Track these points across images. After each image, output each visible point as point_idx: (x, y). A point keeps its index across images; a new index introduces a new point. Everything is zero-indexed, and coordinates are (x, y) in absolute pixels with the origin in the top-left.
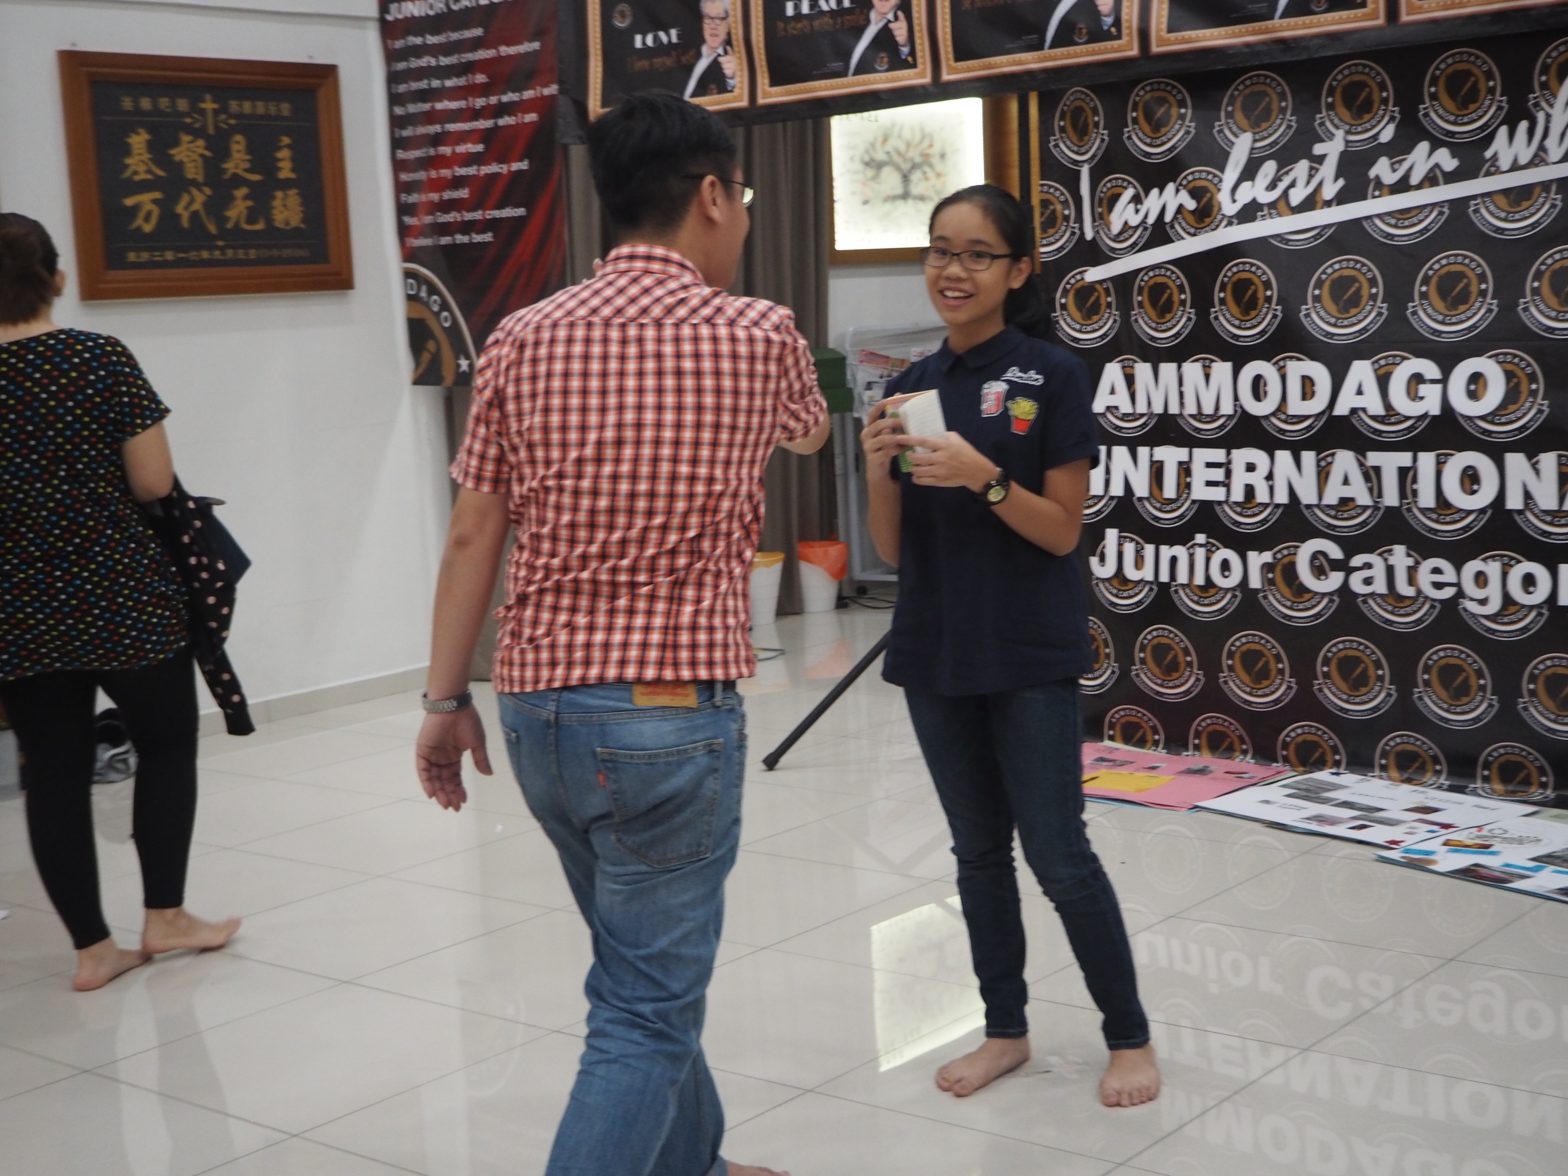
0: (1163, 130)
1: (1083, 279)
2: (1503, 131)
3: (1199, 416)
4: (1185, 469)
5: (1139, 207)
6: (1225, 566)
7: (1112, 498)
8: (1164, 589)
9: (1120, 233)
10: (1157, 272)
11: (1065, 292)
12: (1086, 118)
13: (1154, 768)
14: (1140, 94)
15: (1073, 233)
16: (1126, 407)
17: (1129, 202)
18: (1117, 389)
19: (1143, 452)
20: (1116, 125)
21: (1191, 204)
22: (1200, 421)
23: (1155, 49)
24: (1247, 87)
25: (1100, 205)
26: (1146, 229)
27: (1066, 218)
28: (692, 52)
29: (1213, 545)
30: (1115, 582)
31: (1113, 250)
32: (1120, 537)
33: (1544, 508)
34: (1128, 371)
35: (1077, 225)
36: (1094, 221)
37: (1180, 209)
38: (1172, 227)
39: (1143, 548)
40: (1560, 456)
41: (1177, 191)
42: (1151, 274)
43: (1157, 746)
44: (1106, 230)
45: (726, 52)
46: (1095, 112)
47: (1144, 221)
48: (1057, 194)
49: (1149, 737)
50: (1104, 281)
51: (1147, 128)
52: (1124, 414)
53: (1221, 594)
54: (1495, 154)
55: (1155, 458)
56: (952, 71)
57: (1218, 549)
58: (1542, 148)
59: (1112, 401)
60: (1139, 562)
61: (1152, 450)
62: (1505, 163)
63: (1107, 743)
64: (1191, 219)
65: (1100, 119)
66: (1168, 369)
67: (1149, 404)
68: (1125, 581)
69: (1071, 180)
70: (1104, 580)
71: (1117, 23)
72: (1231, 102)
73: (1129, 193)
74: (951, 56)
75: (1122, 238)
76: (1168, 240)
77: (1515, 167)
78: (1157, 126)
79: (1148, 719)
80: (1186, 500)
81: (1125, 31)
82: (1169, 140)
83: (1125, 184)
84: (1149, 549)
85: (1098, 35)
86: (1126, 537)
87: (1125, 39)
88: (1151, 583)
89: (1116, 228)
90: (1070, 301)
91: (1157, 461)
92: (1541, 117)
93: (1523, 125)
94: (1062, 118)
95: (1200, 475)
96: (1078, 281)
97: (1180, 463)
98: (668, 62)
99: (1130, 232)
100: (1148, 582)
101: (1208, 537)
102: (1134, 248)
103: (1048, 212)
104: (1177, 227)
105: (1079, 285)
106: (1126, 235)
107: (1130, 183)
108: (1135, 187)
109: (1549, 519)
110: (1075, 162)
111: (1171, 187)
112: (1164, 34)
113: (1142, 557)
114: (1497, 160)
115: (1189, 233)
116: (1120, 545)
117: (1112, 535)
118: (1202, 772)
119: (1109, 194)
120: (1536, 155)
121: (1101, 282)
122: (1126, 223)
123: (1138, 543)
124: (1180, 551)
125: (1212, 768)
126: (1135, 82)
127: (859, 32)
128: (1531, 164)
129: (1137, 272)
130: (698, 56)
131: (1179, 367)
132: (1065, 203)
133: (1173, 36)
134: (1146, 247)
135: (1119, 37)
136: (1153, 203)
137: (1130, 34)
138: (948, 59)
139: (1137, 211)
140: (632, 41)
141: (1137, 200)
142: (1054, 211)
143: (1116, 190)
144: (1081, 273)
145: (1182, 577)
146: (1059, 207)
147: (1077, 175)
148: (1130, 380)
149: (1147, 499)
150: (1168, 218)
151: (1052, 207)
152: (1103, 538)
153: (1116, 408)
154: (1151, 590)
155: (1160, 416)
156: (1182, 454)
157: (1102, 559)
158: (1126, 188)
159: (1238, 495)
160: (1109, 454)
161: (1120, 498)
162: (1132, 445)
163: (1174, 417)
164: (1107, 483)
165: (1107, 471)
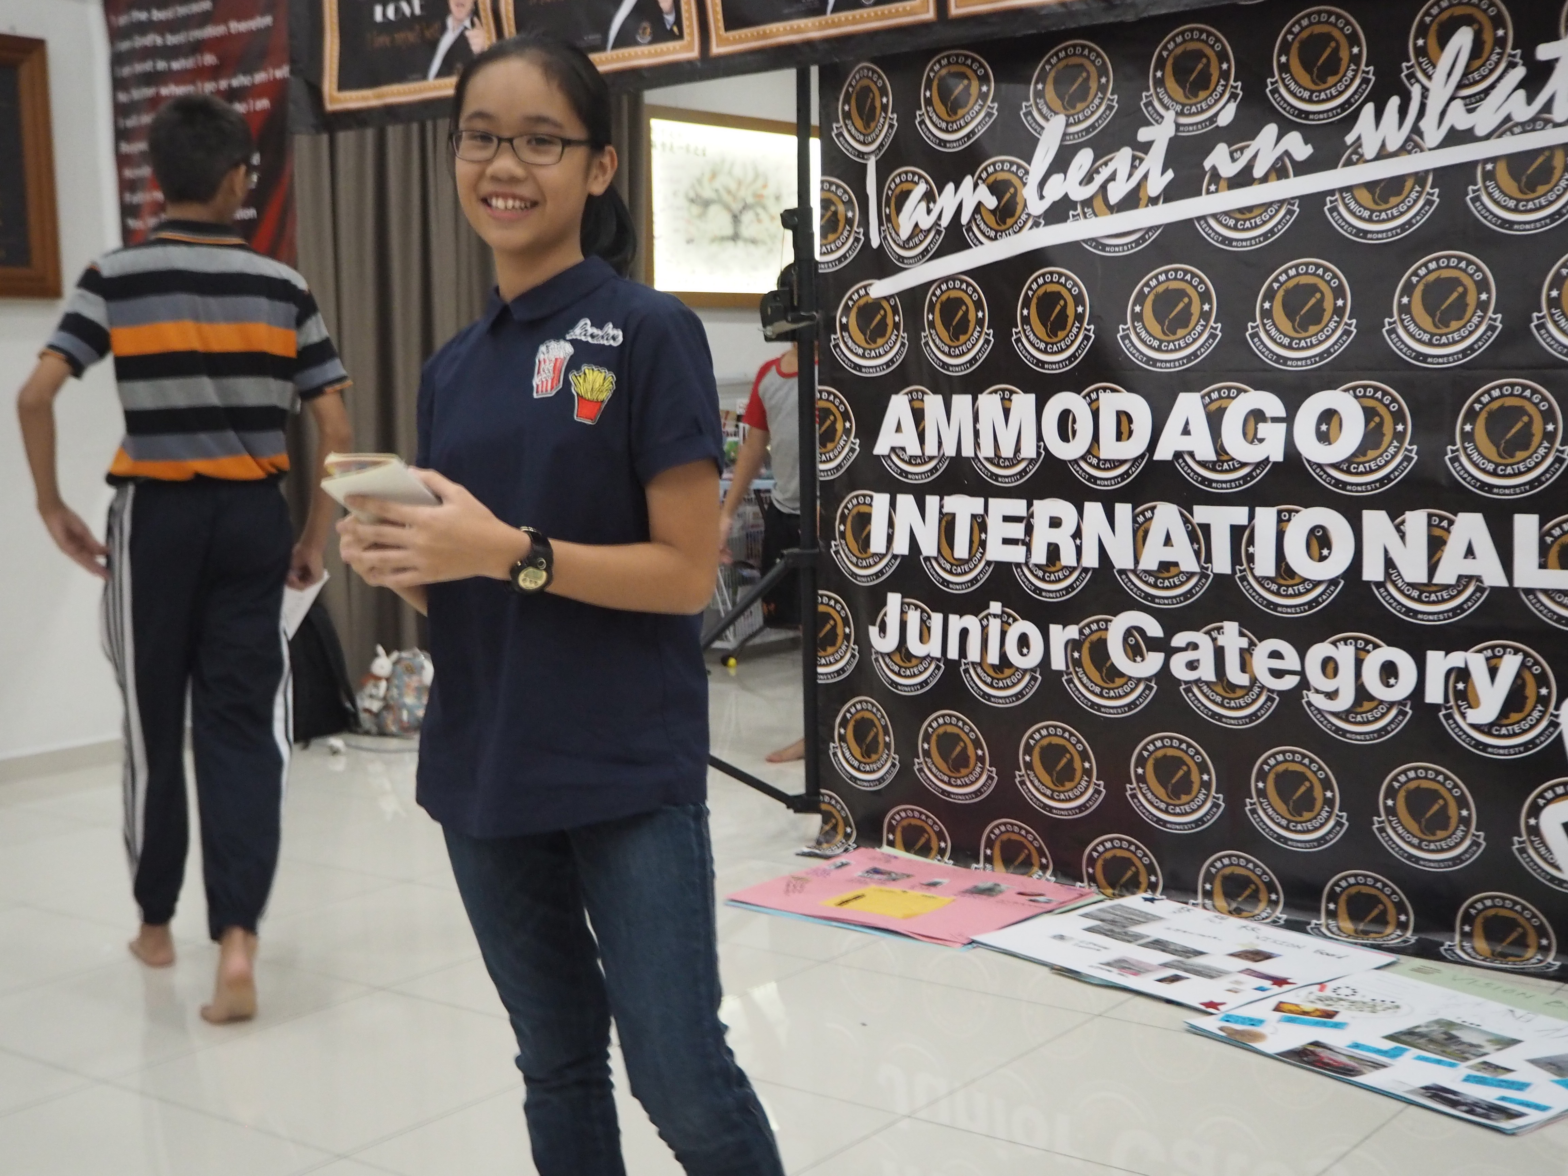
0: (961, 112)
1: (867, 294)
2: (1369, 109)
3: (997, 459)
4: (979, 523)
6: (1023, 641)
7: (895, 557)
8: (952, 667)
9: (910, 238)
10: (951, 284)
11: (847, 309)
12: (873, 99)
13: (934, 884)
14: (935, 69)
15: (857, 240)
17: (919, 202)
19: (932, 501)
20: (907, 106)
21: (991, 202)
22: (998, 465)
23: (955, 11)
24: (1059, 60)
25: (888, 205)
26: (938, 232)
27: (849, 222)
28: (437, 26)
29: (1009, 615)
30: (897, 658)
31: (901, 258)
32: (903, 604)
33: (1408, 579)
34: (917, 405)
36: (881, 224)
37: (979, 208)
38: (969, 229)
40: (1430, 516)
41: (976, 186)
43: (942, 856)
44: (894, 234)
45: (473, 24)
46: (883, 92)
47: (937, 223)
48: (840, 192)
49: (934, 844)
50: (892, 296)
53: (1018, 675)
54: (1359, 138)
55: (945, 510)
56: (721, 42)
57: (1015, 620)
58: (1416, 130)
59: (898, 441)
60: (924, 634)
61: (941, 499)
62: (1370, 149)
63: (886, 849)
64: (991, 220)
65: (888, 100)
66: (961, 402)
69: (855, 176)
70: (883, 655)
72: (1042, 79)
73: (920, 189)
74: (721, 23)
76: (964, 246)
77: (1382, 154)
79: (933, 823)
80: (980, 561)
82: (967, 124)
86: (909, 604)
88: (938, 660)
89: (905, 232)
91: (947, 514)
92: (1416, 91)
93: (1394, 102)
94: (847, 101)
95: (997, 530)
97: (974, 517)
98: (411, 37)
99: (921, 236)
100: (933, 658)
101: (1003, 606)
102: (924, 256)
103: (829, 214)
105: (862, 302)
107: (921, 177)
109: (1415, 594)
110: (861, 155)
111: (968, 181)
113: (929, 629)
114: (1360, 146)
115: (989, 238)
116: (903, 612)
117: (894, 600)
118: (989, 892)
119: (898, 191)
120: (1408, 139)
121: (887, 298)
122: (917, 225)
123: (923, 611)
124: (971, 622)
125: (1003, 886)
126: (929, 54)
129: (928, 285)
130: (443, 29)
131: (975, 400)
132: (849, 204)
134: (938, 255)
136: (947, 201)
138: (717, 28)
139: (929, 211)
140: (372, 14)
141: (929, 197)
142: (835, 213)
143: (905, 187)
144: (865, 287)
145: (973, 654)
146: (841, 208)
147: (863, 169)
148: (918, 416)
149: (936, 559)
150: (965, 219)
151: (833, 208)
152: (884, 604)
153: (903, 449)
154: (938, 667)
155: (952, 459)
156: (976, 505)
157: (883, 629)
158: (917, 184)
159: (1039, 556)
160: (893, 504)
161: (903, 556)
162: (920, 494)
163: (968, 459)
164: (890, 538)
165: (891, 524)
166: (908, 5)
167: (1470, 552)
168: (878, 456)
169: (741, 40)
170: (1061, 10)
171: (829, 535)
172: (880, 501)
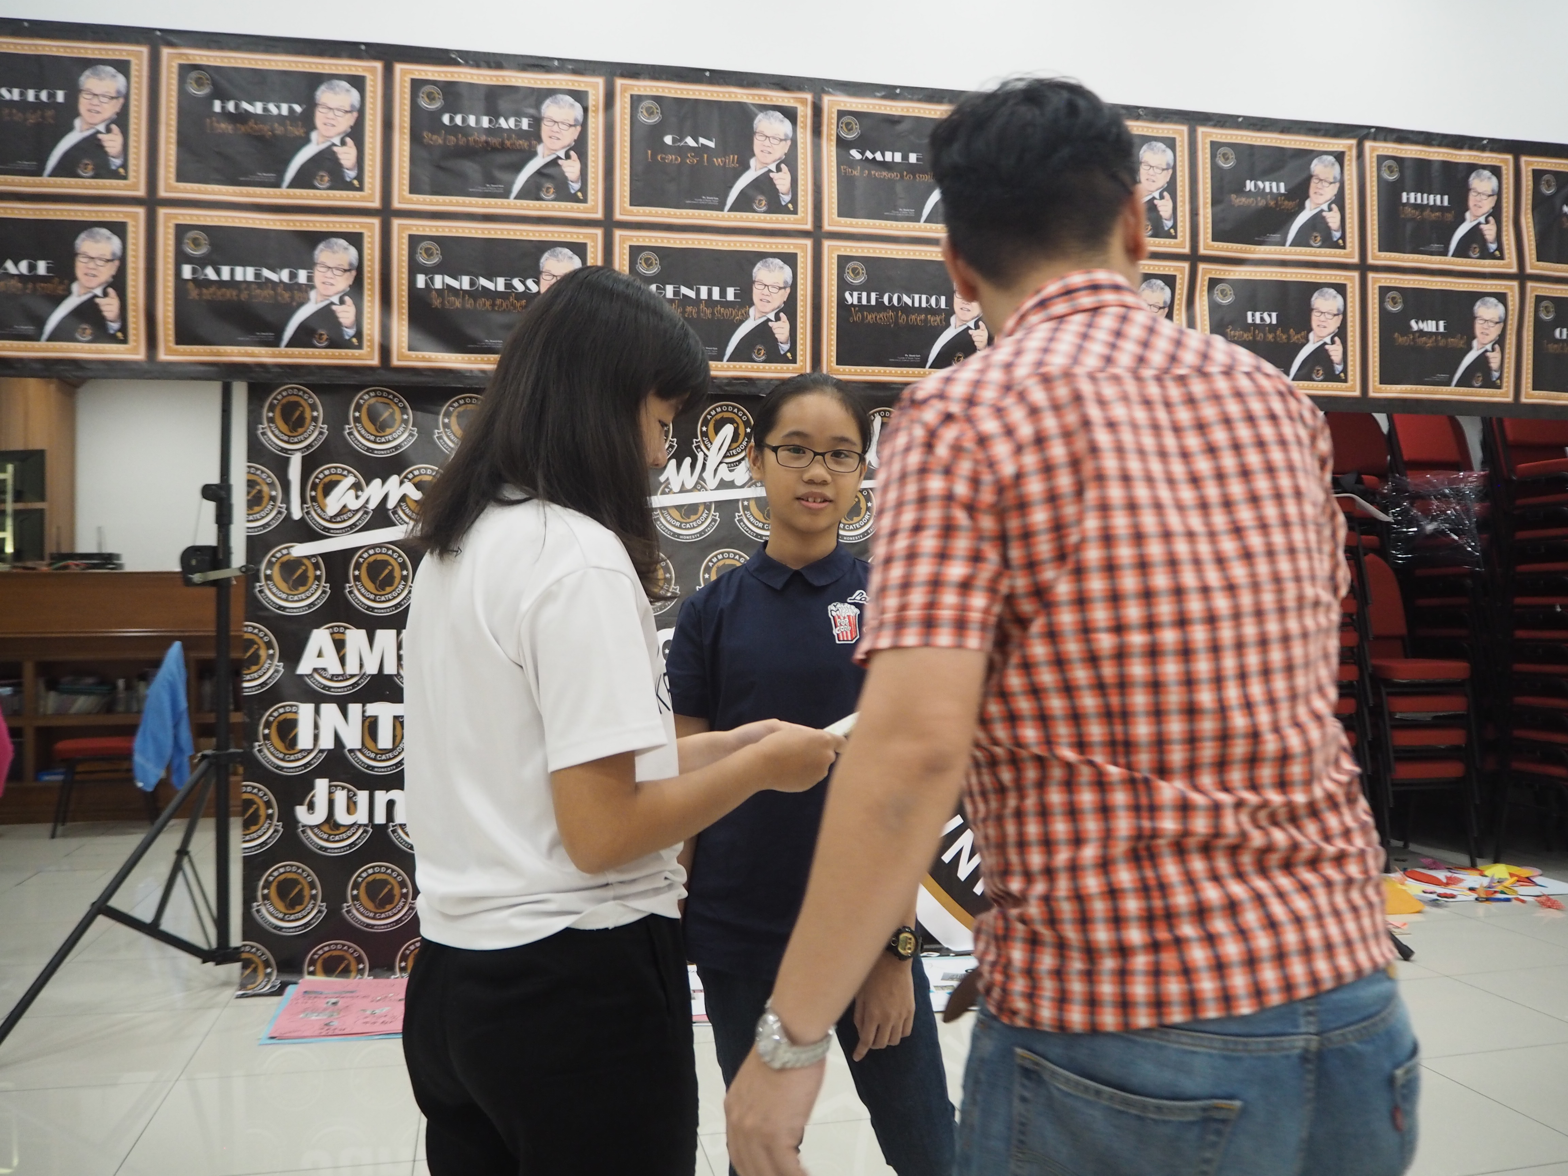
0: (388, 431)
1: (288, 554)
2: (673, 462)
5: (360, 493)
7: (321, 751)
8: (380, 830)
10: (378, 550)
11: (270, 564)
15: (280, 513)
16: (335, 668)
17: (349, 489)
18: (324, 652)
19: (354, 709)
20: (337, 421)
23: (395, 362)
24: (460, 405)
26: (366, 513)
27: (273, 499)
30: (326, 828)
32: (330, 786)
34: (337, 637)
35: (284, 506)
37: (404, 498)
39: (355, 795)
41: (402, 483)
42: (371, 552)
43: (362, 975)
44: (319, 511)
46: (313, 407)
47: (364, 506)
48: (264, 476)
51: (371, 428)
52: (333, 675)
54: (668, 479)
55: (368, 714)
56: (169, 352)
58: (701, 477)
59: (320, 663)
60: (351, 806)
61: (364, 706)
62: (676, 487)
63: (308, 978)
66: (385, 636)
67: (361, 666)
68: (337, 826)
69: (280, 465)
70: (312, 828)
71: (359, 335)
73: (350, 480)
74: (172, 338)
75: (339, 519)
76: (390, 523)
77: (683, 490)
78: (381, 427)
81: (366, 343)
82: (395, 439)
83: (345, 473)
84: (362, 796)
85: (337, 342)
86: (336, 786)
87: (365, 350)
90: (276, 572)
91: (369, 717)
92: (700, 456)
93: (688, 461)
96: (284, 555)
100: (360, 826)
102: (352, 529)
103: (254, 492)
104: (400, 513)
105: (285, 559)
106: (345, 517)
107: (349, 472)
108: (355, 476)
111: (394, 479)
112: (405, 351)
113: (355, 803)
114: (669, 484)
116: (331, 793)
119: (327, 480)
120: (697, 483)
121: (308, 557)
122: (345, 506)
123: (349, 790)
127: (57, 300)
128: (695, 488)
129: (355, 550)
132: (272, 485)
133: (413, 354)
134: (366, 528)
135: (360, 347)
136: (375, 491)
137: (371, 347)
138: (166, 341)
139: (357, 497)
141: (357, 487)
142: (260, 492)
143: (334, 478)
144: (287, 548)
146: (265, 489)
147: (286, 462)
148: (340, 645)
149: (360, 750)
150: (391, 504)
151: (258, 487)
152: (312, 787)
153: (325, 669)
154: (365, 831)
155: (373, 676)
156: (394, 709)
157: (311, 807)
158: (345, 476)
160: (317, 712)
161: (329, 750)
162: (343, 702)
163: (390, 677)
164: (316, 737)
165: (316, 726)
166: (357, 352)
168: (301, 676)
170: (481, 375)
171: (253, 737)
172: (305, 711)
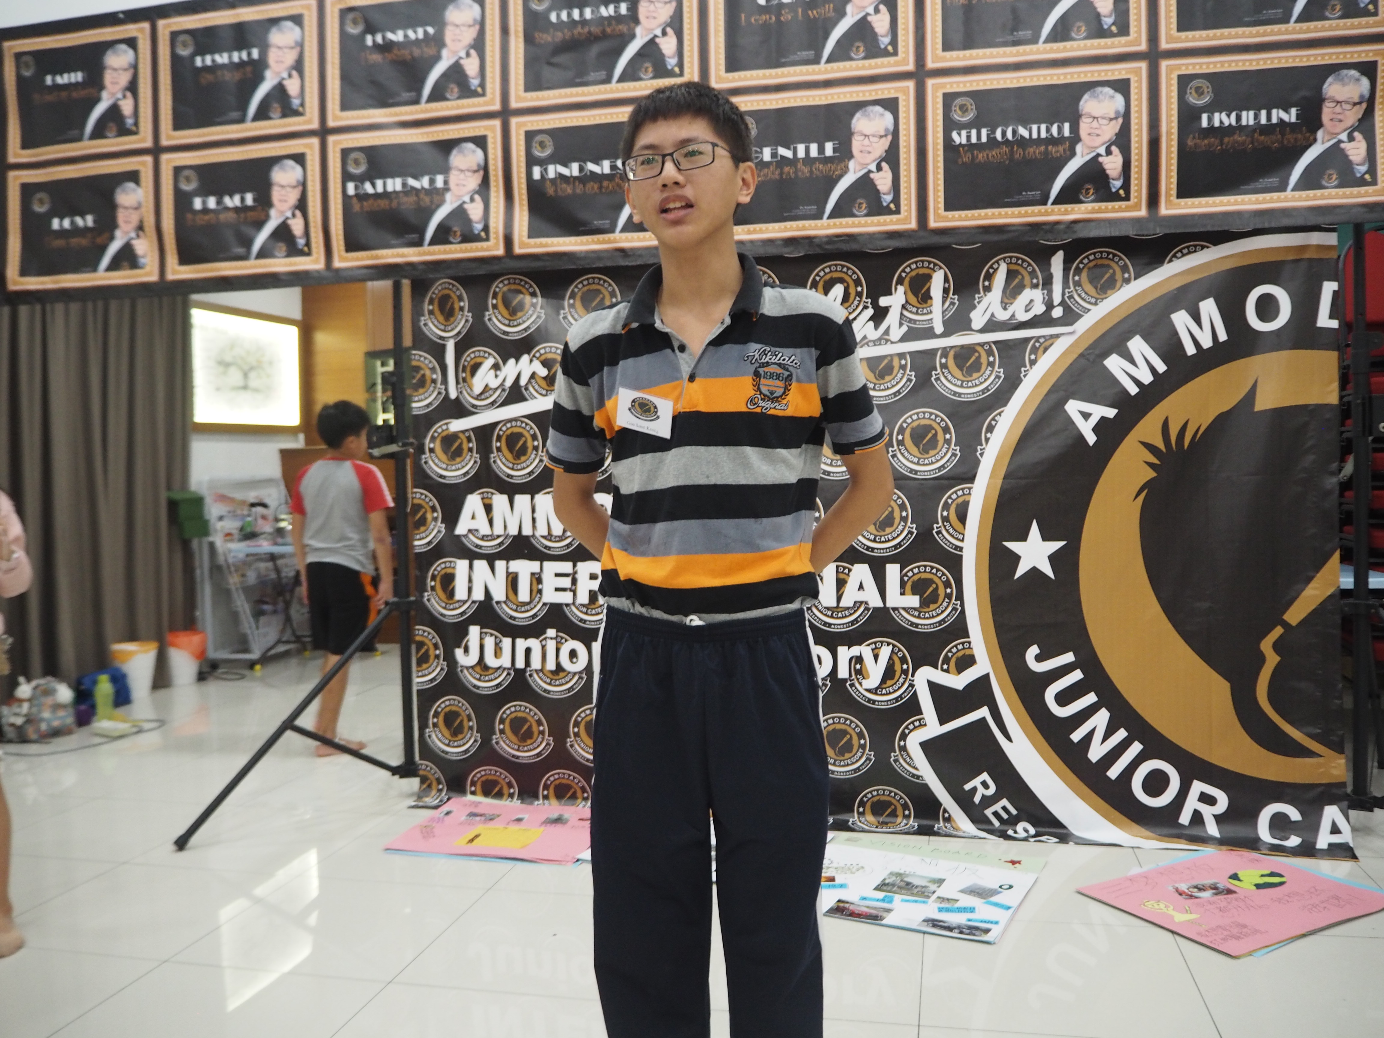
0: (519, 314)
1: (447, 429)
3: (549, 537)
4: (537, 579)
5: (498, 373)
6: (573, 654)
7: (474, 602)
8: (520, 674)
9: (482, 393)
11: (433, 439)
12: (453, 304)
13: (519, 820)
14: (499, 286)
15: (439, 393)
16: (485, 529)
18: (477, 515)
19: (500, 565)
20: (478, 310)
21: (543, 372)
22: (550, 540)
23: (518, 250)
24: (584, 286)
25: (464, 371)
26: (504, 390)
27: (434, 381)
28: (106, 235)
29: (562, 638)
31: (474, 406)
32: (481, 633)
33: (825, 605)
34: (487, 501)
35: (443, 387)
36: (458, 383)
37: (533, 376)
38: (526, 389)
39: (501, 641)
40: (838, 567)
41: (531, 361)
42: (509, 425)
44: (469, 390)
45: (138, 236)
46: (460, 299)
47: (502, 384)
49: (505, 790)
50: (467, 430)
51: (505, 313)
52: (483, 536)
53: (570, 676)
55: (511, 570)
56: (342, 259)
57: (566, 641)
59: (473, 525)
60: (498, 652)
61: (507, 563)
63: (470, 797)
64: (543, 383)
65: (465, 304)
66: (522, 500)
67: (505, 527)
68: (486, 668)
69: (438, 351)
70: (467, 668)
71: (486, 228)
72: (573, 296)
73: (490, 362)
74: (342, 247)
75: (483, 397)
76: (523, 399)
78: (513, 311)
79: (504, 776)
80: (538, 602)
81: (492, 235)
82: (524, 322)
83: (487, 355)
85: (469, 237)
86: (486, 633)
87: (492, 241)
88: (509, 669)
89: (478, 389)
90: (437, 446)
94: (431, 302)
95: (549, 582)
96: (443, 431)
97: (532, 574)
98: (84, 242)
99: (491, 392)
100: (505, 669)
101: (557, 631)
104: (531, 389)
105: (444, 434)
106: (487, 394)
107: (490, 354)
108: (495, 358)
109: (829, 613)
110: (442, 338)
111: (525, 358)
112: (525, 239)
113: (501, 649)
115: (541, 394)
116: (481, 639)
117: (474, 631)
118: (559, 820)
119: (472, 363)
121: (463, 432)
122: (487, 386)
123: (496, 637)
124: (534, 643)
125: (566, 816)
126: (496, 277)
127: (259, 225)
129: (495, 424)
130: (112, 238)
131: (532, 498)
132: (433, 370)
133: (533, 241)
134: (504, 404)
135: (487, 239)
136: (510, 370)
137: (497, 238)
138: (339, 250)
139: (496, 376)
140: (49, 224)
141: (496, 367)
142: (424, 376)
143: (478, 360)
144: (447, 424)
145: (536, 663)
146: (428, 373)
147: (443, 348)
148: (488, 508)
149: (505, 602)
150: (523, 382)
151: (422, 372)
152: (466, 633)
153: (477, 530)
154: (509, 674)
155: (515, 537)
156: (534, 566)
157: (466, 650)
158: (486, 358)
159: (583, 598)
160: (471, 567)
161: (480, 602)
162: (491, 560)
163: (527, 537)
164: (470, 590)
165: (470, 580)
166: (484, 244)
167: (861, 587)
168: (459, 536)
169: (358, 259)
171: (422, 588)
172: (461, 566)
